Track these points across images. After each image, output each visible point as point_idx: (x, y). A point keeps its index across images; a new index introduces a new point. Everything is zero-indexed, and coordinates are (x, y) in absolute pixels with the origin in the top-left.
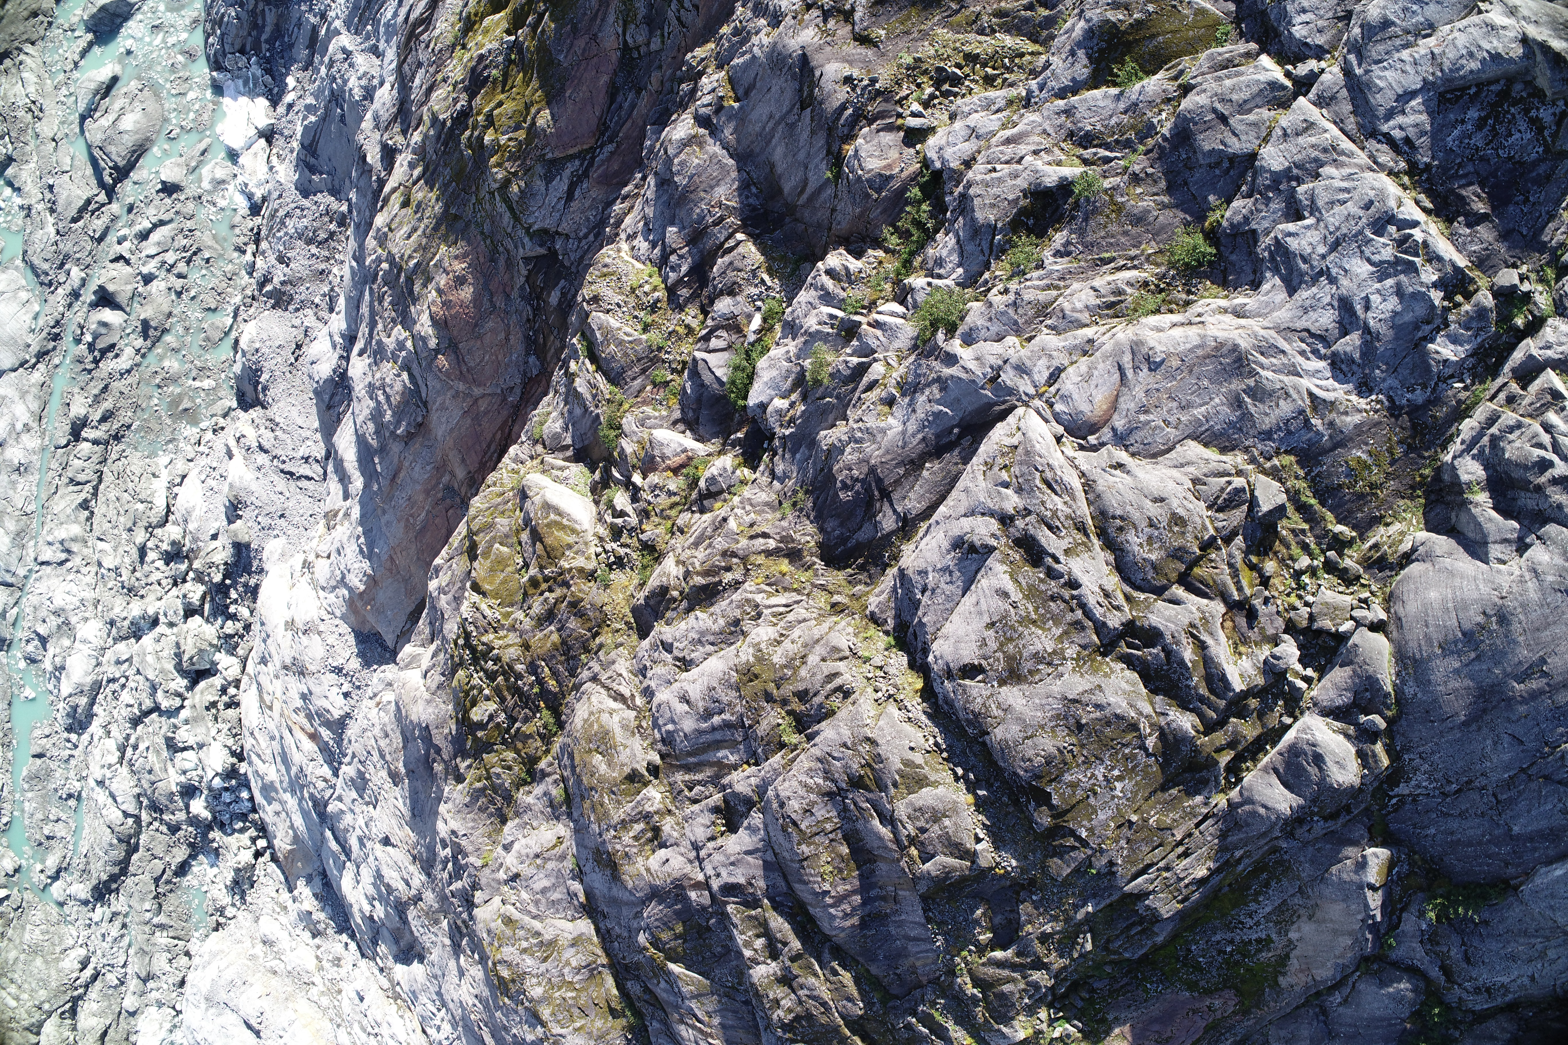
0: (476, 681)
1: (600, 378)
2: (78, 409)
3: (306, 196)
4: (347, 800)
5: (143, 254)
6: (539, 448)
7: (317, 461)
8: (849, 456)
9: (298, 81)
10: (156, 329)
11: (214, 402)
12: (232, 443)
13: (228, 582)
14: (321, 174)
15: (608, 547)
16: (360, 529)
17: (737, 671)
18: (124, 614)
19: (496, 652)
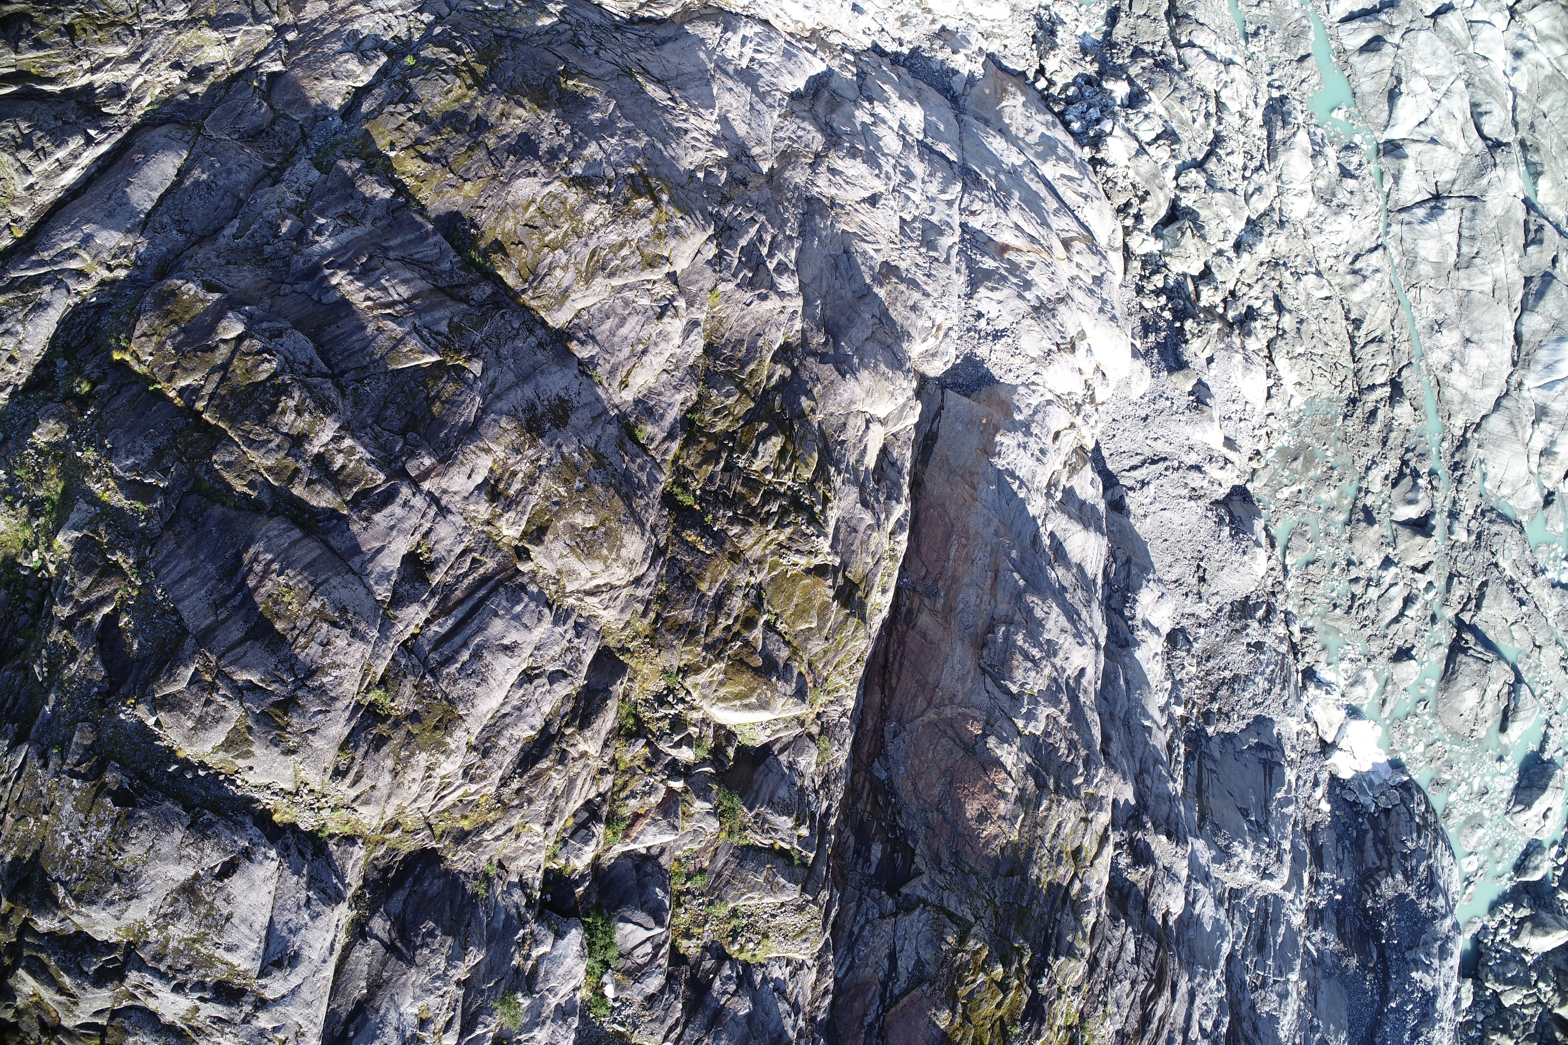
0: (787, 479)
1: (765, 841)
2: (1403, 412)
3: (1257, 718)
4: (941, 207)
5: (1401, 584)
6: (815, 730)
7: (1131, 489)
8: (439, 962)
9: (1318, 811)
10: (1358, 521)
11: (1271, 479)
12: (1231, 455)
13: (1178, 324)
14: (1250, 748)
15: (680, 707)
16: (1021, 495)
17: (460, 717)
18: (1272, 239)
19: (770, 527)
